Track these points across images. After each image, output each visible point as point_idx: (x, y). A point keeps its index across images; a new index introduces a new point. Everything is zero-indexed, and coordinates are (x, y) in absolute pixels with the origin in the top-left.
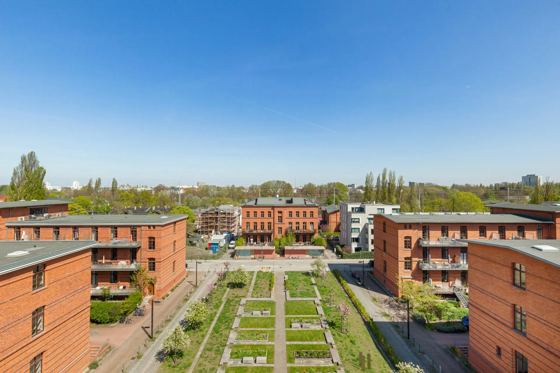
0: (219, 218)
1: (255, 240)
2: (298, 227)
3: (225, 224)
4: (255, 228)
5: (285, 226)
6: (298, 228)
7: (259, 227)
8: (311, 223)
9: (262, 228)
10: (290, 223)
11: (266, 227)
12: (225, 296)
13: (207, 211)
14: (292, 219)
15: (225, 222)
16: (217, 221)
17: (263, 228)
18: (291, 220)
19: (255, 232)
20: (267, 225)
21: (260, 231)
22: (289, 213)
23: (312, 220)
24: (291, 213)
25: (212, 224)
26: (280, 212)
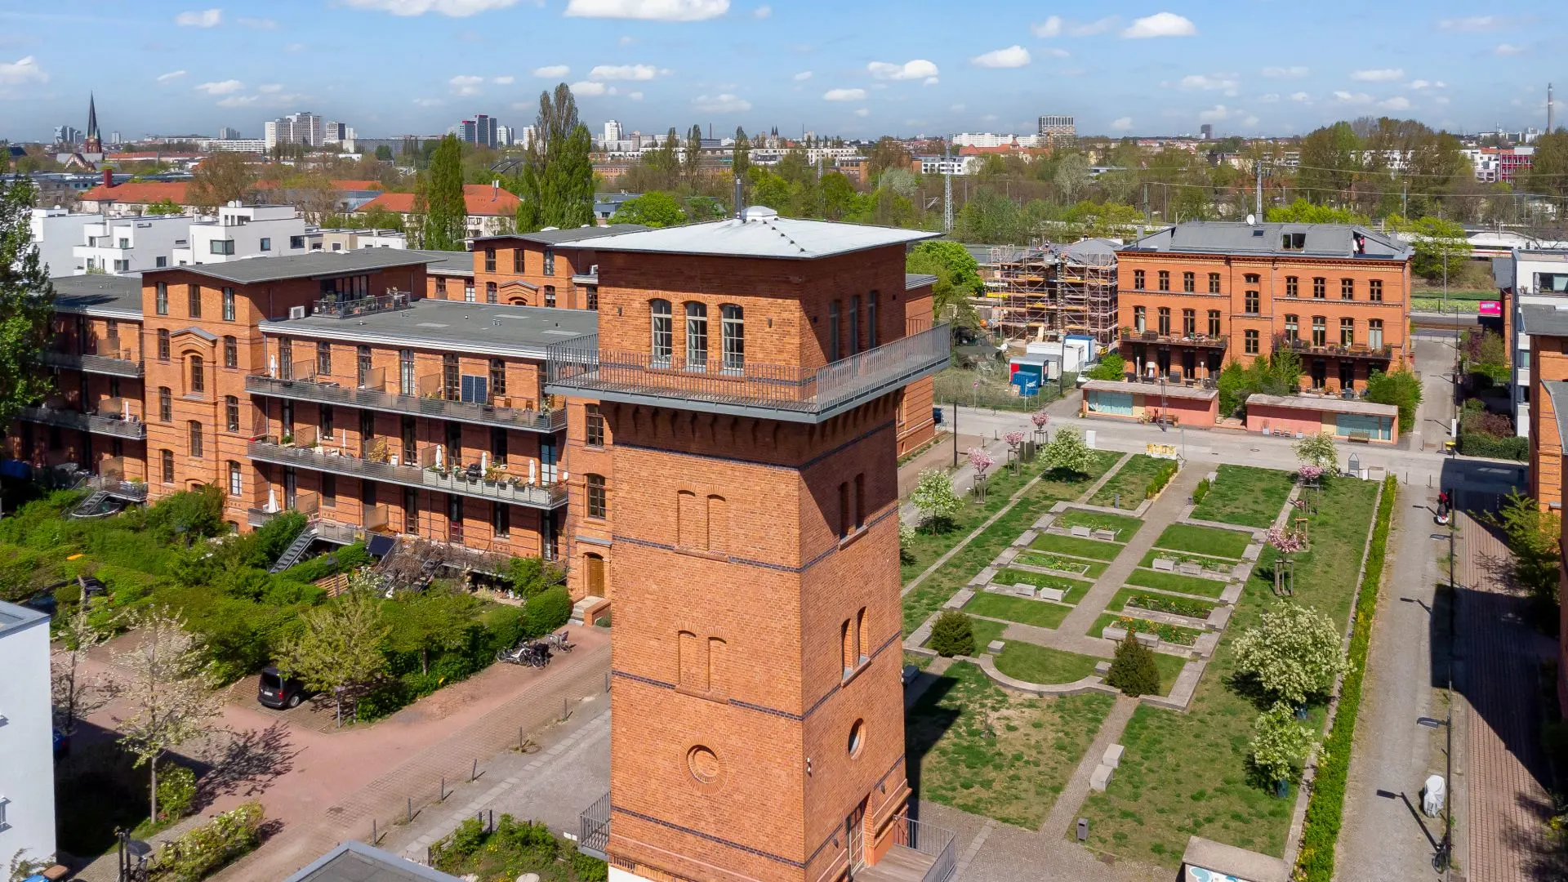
0: (1059, 286)
1: (1164, 365)
2: (1323, 333)
3: (1081, 308)
4: (1164, 326)
5: (1269, 328)
6: (1321, 337)
7: (1177, 323)
8: (1372, 322)
9: (1190, 327)
10: (1292, 318)
11: (1202, 325)
12: (1020, 493)
13: (1021, 261)
14: (1300, 305)
15: (1080, 302)
16: (1053, 295)
17: (1193, 329)
18: (1293, 308)
19: (1161, 340)
20: (1207, 317)
21: (1178, 337)
22: (1285, 285)
23: (1377, 312)
24: (1292, 284)
25: (1039, 305)
26: (1253, 278)
